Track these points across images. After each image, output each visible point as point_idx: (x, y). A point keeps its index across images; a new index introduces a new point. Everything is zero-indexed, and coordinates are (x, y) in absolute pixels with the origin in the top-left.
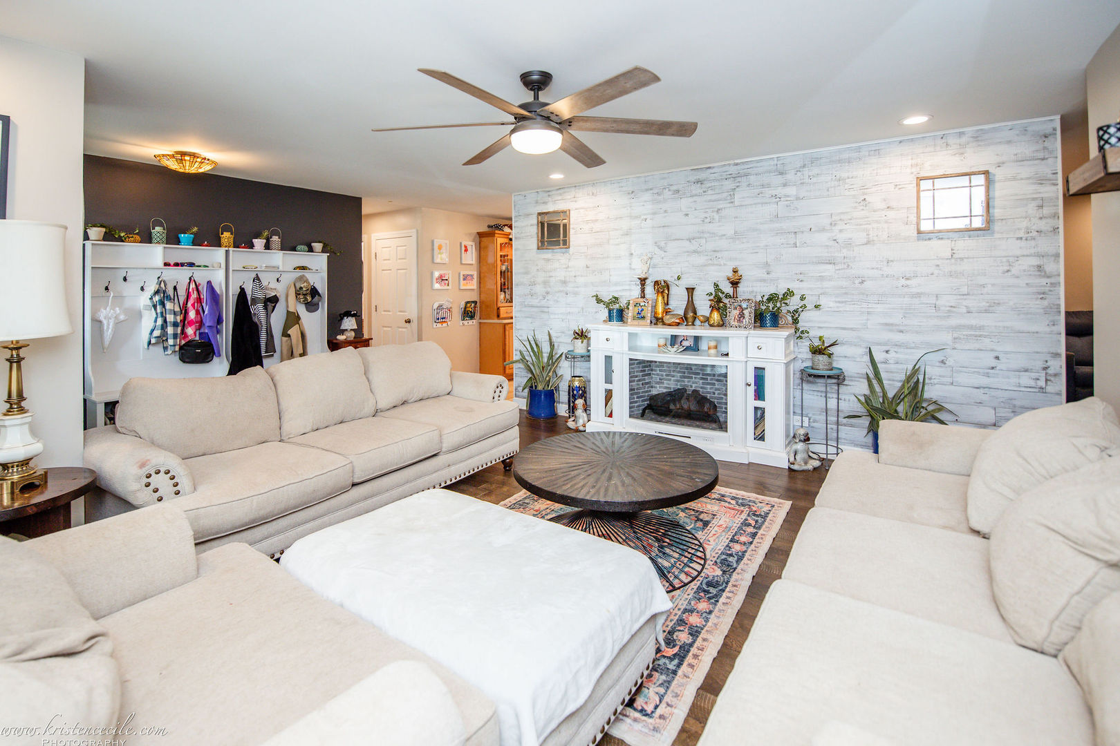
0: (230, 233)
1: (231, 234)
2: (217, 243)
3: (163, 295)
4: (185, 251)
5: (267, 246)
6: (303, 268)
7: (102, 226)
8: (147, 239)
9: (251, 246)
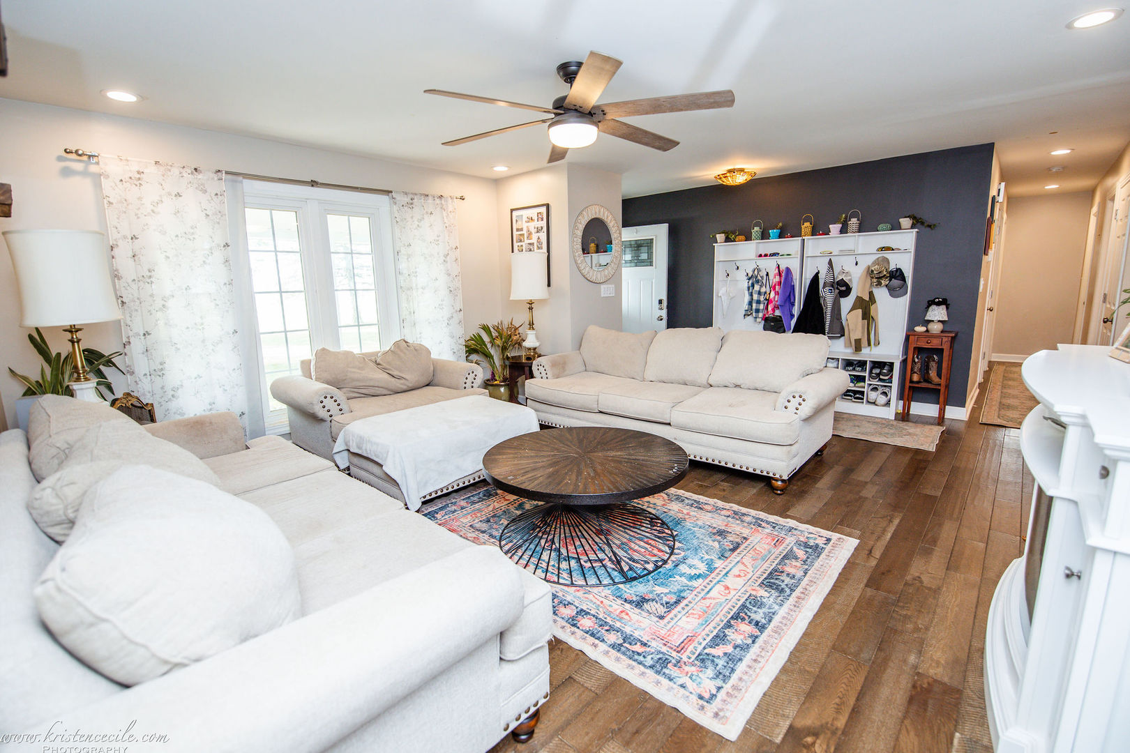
0: (809, 223)
1: (811, 224)
2: (797, 233)
3: (754, 279)
4: (773, 245)
5: (844, 230)
6: (888, 249)
7: (723, 233)
8: (748, 238)
9: (827, 232)
